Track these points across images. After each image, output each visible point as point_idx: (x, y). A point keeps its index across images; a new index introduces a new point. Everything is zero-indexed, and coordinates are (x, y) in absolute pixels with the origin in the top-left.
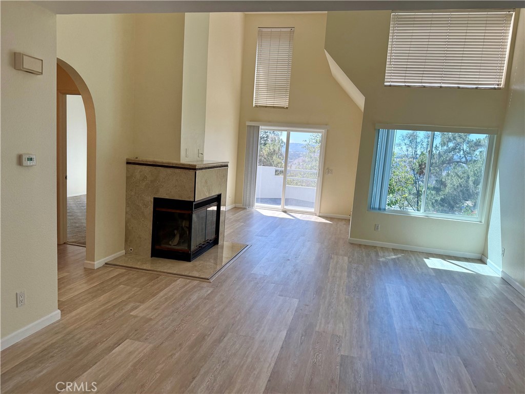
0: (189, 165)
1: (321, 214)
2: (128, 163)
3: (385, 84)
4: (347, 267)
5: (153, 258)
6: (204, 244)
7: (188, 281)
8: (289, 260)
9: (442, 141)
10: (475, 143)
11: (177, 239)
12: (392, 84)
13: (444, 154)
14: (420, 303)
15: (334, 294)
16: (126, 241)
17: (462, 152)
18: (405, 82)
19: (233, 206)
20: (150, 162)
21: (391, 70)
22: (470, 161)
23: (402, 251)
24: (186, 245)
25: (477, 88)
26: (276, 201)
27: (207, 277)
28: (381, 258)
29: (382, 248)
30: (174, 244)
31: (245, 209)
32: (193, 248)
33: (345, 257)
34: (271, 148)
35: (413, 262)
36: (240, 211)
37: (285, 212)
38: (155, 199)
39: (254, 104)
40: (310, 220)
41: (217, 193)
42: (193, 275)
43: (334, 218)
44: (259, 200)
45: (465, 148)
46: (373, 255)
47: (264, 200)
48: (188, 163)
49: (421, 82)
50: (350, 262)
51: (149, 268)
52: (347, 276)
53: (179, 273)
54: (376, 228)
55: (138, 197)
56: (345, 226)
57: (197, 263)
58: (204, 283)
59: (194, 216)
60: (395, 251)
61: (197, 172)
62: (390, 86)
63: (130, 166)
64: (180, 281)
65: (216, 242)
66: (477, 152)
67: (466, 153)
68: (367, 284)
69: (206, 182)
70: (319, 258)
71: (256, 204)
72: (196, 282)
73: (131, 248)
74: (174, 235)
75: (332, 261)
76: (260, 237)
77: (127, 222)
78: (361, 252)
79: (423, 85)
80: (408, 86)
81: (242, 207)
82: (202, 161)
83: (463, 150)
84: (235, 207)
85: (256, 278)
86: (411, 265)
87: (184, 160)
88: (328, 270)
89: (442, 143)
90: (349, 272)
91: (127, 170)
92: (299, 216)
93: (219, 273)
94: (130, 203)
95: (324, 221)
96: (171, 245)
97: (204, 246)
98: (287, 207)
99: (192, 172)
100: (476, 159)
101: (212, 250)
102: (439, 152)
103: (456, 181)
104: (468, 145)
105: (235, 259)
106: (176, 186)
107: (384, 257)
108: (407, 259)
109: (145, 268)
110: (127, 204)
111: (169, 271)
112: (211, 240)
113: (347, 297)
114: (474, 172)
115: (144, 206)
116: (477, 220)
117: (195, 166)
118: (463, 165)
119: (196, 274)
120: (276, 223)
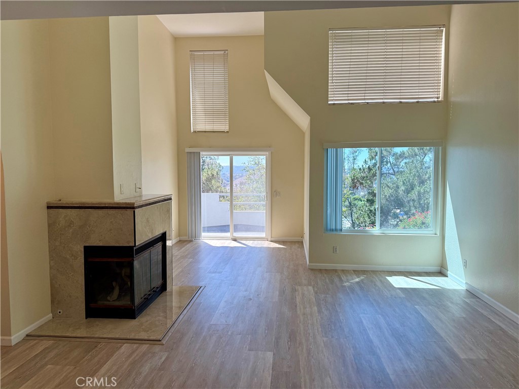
0: (126, 203)
1: (272, 239)
2: (49, 207)
3: (329, 103)
4: (314, 299)
5: (89, 319)
6: (149, 295)
7: (135, 346)
8: (251, 299)
9: (370, 155)
10: (400, 155)
11: (116, 292)
12: (336, 102)
13: (373, 167)
14: (402, 335)
15: (310, 338)
16: (52, 302)
17: (389, 165)
18: (348, 100)
19: (178, 239)
20: (77, 204)
21: (333, 89)
22: (398, 172)
23: (364, 272)
24: (128, 298)
25: (418, 102)
26: (224, 228)
27: (159, 337)
28: (346, 283)
29: (343, 270)
30: (113, 299)
31: (191, 241)
32: (137, 301)
33: (310, 287)
34: (209, 173)
35: (378, 283)
36: (186, 245)
37: (235, 240)
38: (85, 247)
39: (192, 130)
40: (262, 246)
41: (162, 232)
42: (140, 338)
43: (286, 242)
44: (206, 229)
45: (391, 160)
46: (336, 280)
47: (210, 229)
48: (124, 201)
49: (364, 99)
50: (316, 293)
51: (85, 335)
52: (318, 312)
53: (122, 337)
54: (335, 250)
55: (64, 247)
56: (299, 249)
57: (143, 319)
58: (156, 346)
59: (136, 264)
60: (357, 272)
61: (136, 211)
62: (334, 104)
63: (52, 211)
64: (125, 348)
65: (163, 287)
66: (402, 164)
67: (393, 165)
68: (341, 318)
69: (148, 221)
70: (282, 292)
71: (203, 234)
72: (145, 347)
73: (59, 311)
74: (113, 289)
75: (297, 293)
76: (213, 275)
77: (53, 279)
78: (323, 278)
79: (367, 101)
80: (352, 104)
81: (188, 239)
82: (141, 196)
83: (390, 162)
84: (180, 241)
85: (218, 331)
86: (377, 288)
87: (119, 197)
88: (296, 306)
89: (371, 157)
90: (319, 305)
91: (49, 216)
92: (250, 243)
93: (173, 330)
94: (54, 255)
95: (277, 245)
96: (109, 301)
97: (151, 296)
98: (237, 235)
99: (130, 212)
100: (403, 170)
101: (160, 300)
102: (369, 166)
103: (388, 192)
104: (394, 157)
105: (188, 307)
106: (111, 230)
107: (348, 281)
108: (372, 281)
109: (79, 335)
110: (51, 257)
111: (110, 336)
112: (157, 288)
113: (325, 339)
114: (403, 182)
115: (73, 258)
116: (432, 233)
117: (134, 204)
118: (392, 176)
119: (144, 335)
120: (228, 254)
